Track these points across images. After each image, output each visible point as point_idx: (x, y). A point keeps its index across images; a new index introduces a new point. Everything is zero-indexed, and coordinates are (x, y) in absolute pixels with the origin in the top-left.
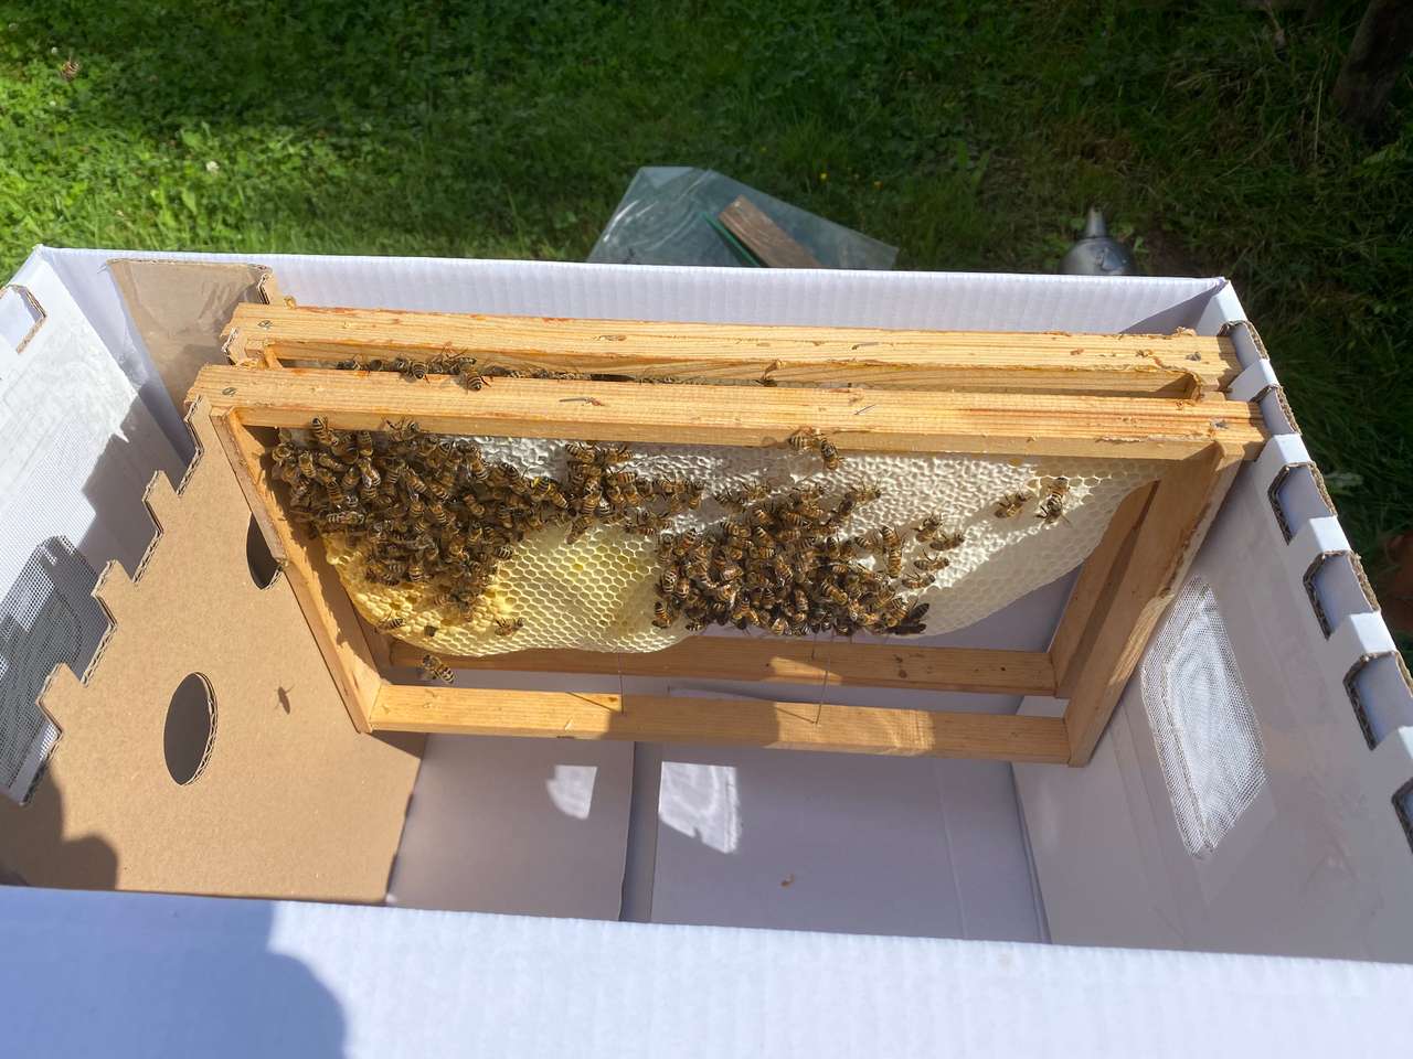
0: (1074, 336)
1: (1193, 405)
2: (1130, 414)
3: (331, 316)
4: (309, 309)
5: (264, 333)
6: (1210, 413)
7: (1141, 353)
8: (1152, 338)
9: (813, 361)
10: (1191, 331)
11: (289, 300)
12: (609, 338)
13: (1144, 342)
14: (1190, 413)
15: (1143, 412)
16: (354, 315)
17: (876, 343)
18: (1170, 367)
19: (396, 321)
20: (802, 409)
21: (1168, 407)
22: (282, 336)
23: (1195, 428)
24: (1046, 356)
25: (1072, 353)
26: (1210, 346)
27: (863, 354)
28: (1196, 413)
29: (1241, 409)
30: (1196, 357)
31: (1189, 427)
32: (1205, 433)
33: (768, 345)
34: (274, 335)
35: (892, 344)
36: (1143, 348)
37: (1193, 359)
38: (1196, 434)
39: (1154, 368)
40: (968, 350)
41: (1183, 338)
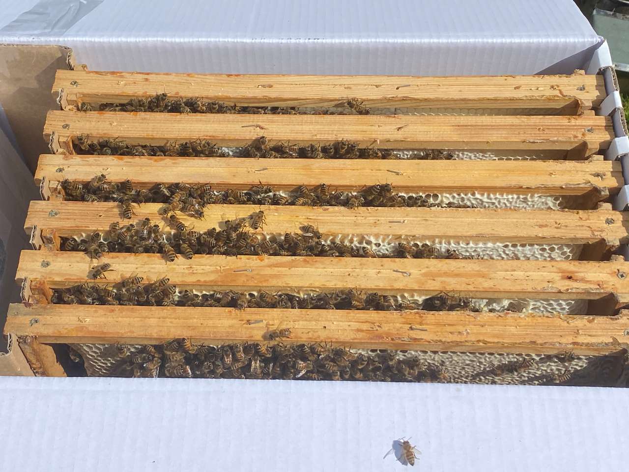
0: (518, 78)
1: (576, 119)
2: (542, 125)
3: (109, 77)
4: (97, 73)
5: (76, 89)
6: (585, 124)
7: (552, 87)
8: (560, 77)
9: (374, 97)
10: (583, 72)
11: (84, 67)
12: (264, 86)
13: (555, 80)
14: (574, 124)
15: (549, 124)
16: (122, 77)
17: (409, 85)
18: (566, 96)
19: (147, 80)
20: (370, 127)
21: (563, 121)
22: (86, 91)
23: (575, 133)
24: (500, 91)
25: (515, 88)
26: (591, 81)
27: (402, 93)
28: (577, 124)
29: (601, 121)
30: (582, 89)
31: (572, 133)
32: (580, 136)
33: (350, 88)
34: (80, 91)
35: (418, 86)
36: (554, 84)
37: (581, 90)
38: (576, 137)
39: (558, 96)
40: (459, 88)
41: (578, 77)
